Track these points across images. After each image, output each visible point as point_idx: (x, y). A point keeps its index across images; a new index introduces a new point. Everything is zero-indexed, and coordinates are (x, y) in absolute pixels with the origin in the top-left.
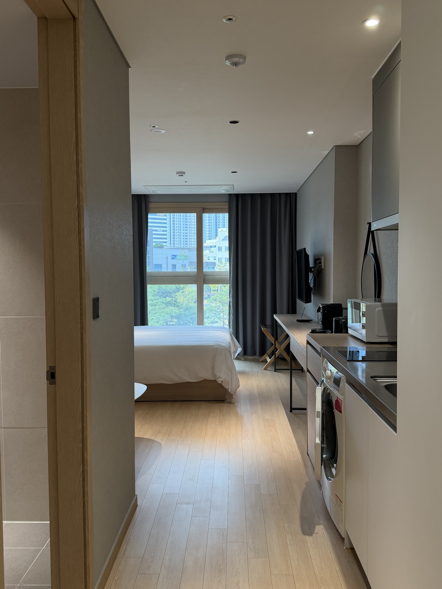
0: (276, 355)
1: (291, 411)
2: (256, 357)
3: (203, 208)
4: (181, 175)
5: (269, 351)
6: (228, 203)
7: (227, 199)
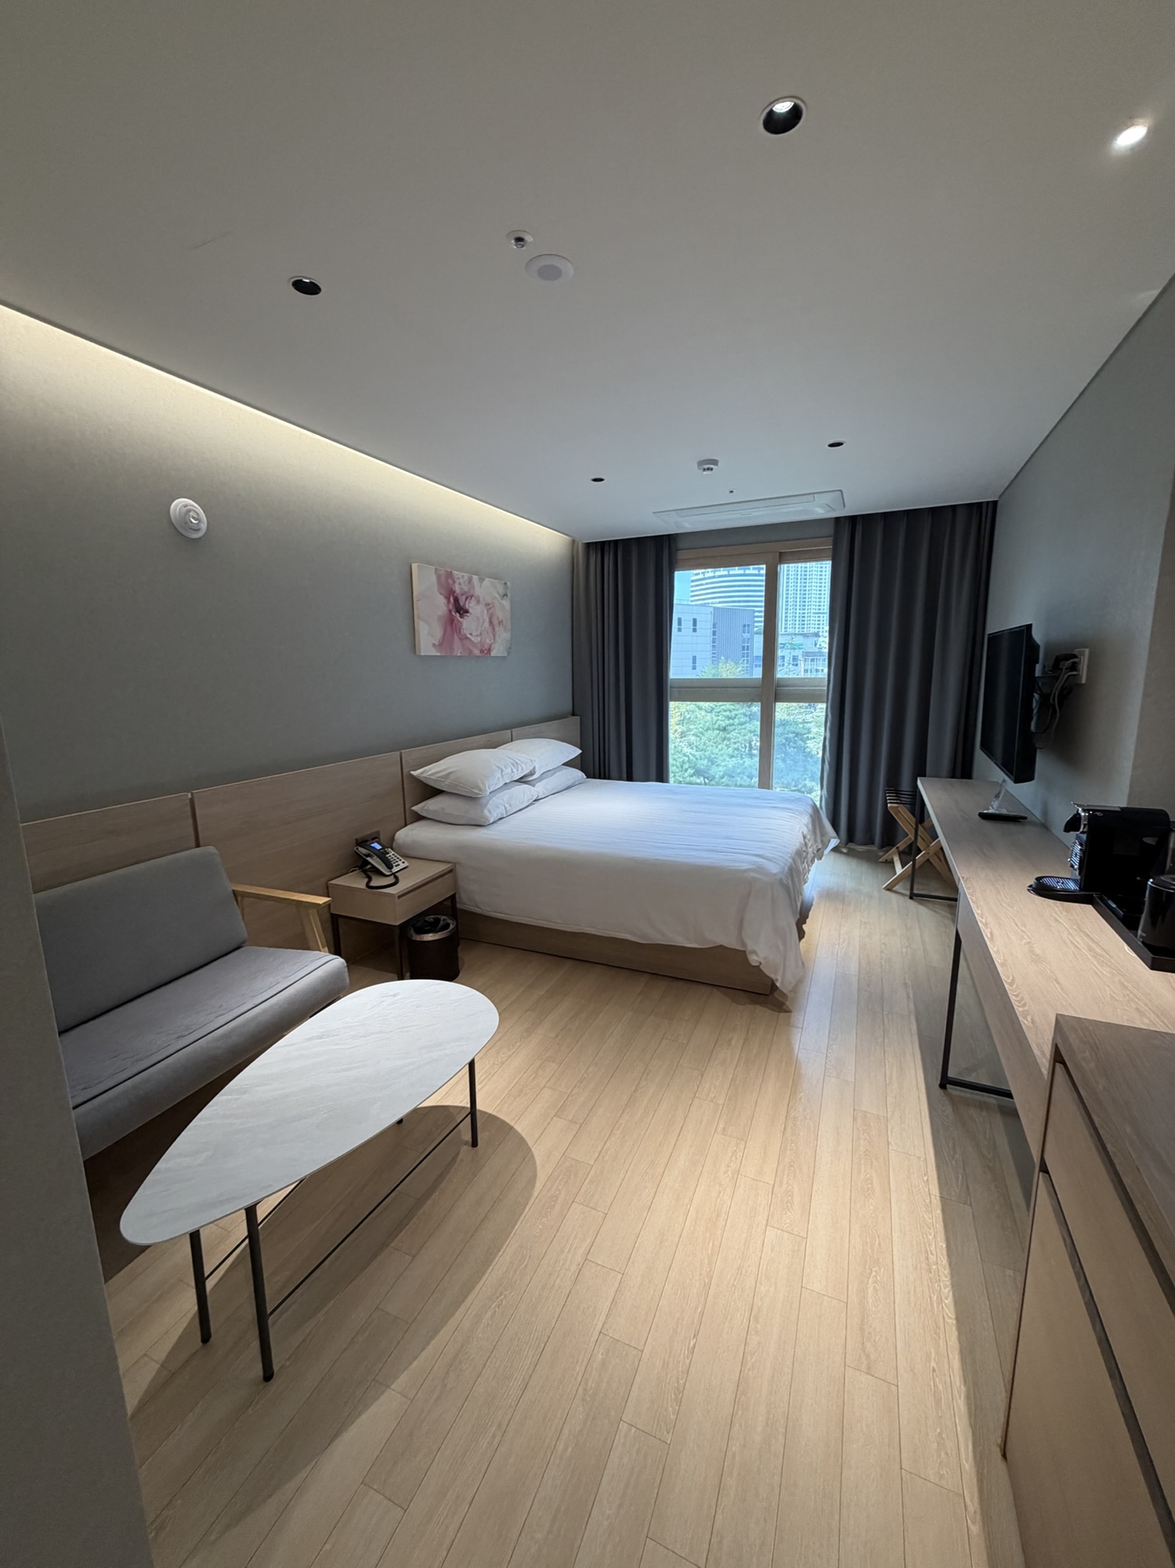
0: (917, 862)
1: (943, 1086)
2: (874, 848)
3: (780, 553)
4: (708, 469)
5: (902, 845)
6: (831, 539)
7: (830, 530)
